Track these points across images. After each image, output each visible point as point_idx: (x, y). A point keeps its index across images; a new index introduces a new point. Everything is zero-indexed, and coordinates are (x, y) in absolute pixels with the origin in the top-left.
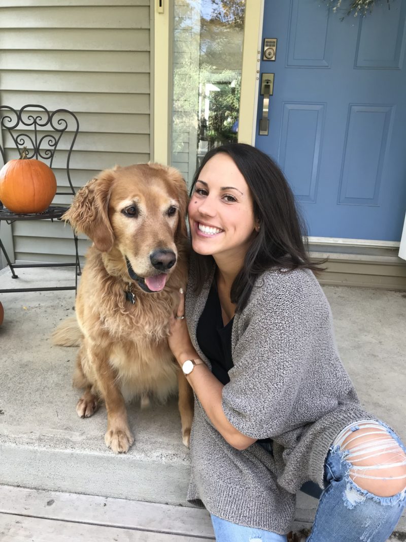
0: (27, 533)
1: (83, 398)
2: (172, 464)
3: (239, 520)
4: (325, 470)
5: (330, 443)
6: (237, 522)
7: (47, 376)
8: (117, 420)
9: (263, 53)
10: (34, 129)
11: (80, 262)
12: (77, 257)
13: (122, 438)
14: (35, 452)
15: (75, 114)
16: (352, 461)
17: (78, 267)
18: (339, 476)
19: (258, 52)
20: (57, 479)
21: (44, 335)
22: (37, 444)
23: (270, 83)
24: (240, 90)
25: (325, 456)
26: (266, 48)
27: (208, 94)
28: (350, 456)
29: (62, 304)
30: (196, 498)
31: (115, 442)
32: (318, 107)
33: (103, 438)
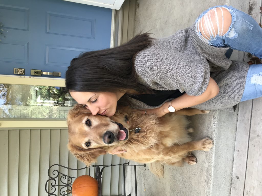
0: (252, 189)
1: (187, 162)
2: (218, 118)
3: (242, 88)
4: (220, 47)
5: (208, 45)
6: (243, 89)
7: (177, 180)
8: (198, 145)
9: (21, 75)
10: (58, 187)
11: (123, 163)
12: (120, 165)
13: (206, 142)
14: (213, 185)
15: (50, 166)
16: (216, 35)
17: (125, 164)
18: (223, 41)
19: (20, 77)
20: (226, 174)
21: (157, 181)
22: (210, 184)
23: (35, 71)
24: (39, 86)
25: (214, 47)
26: (18, 73)
27: (42, 101)
28: (213, 36)
29: (143, 172)
30: (233, 108)
31: (208, 146)
32: (47, 48)
33: (206, 152)
